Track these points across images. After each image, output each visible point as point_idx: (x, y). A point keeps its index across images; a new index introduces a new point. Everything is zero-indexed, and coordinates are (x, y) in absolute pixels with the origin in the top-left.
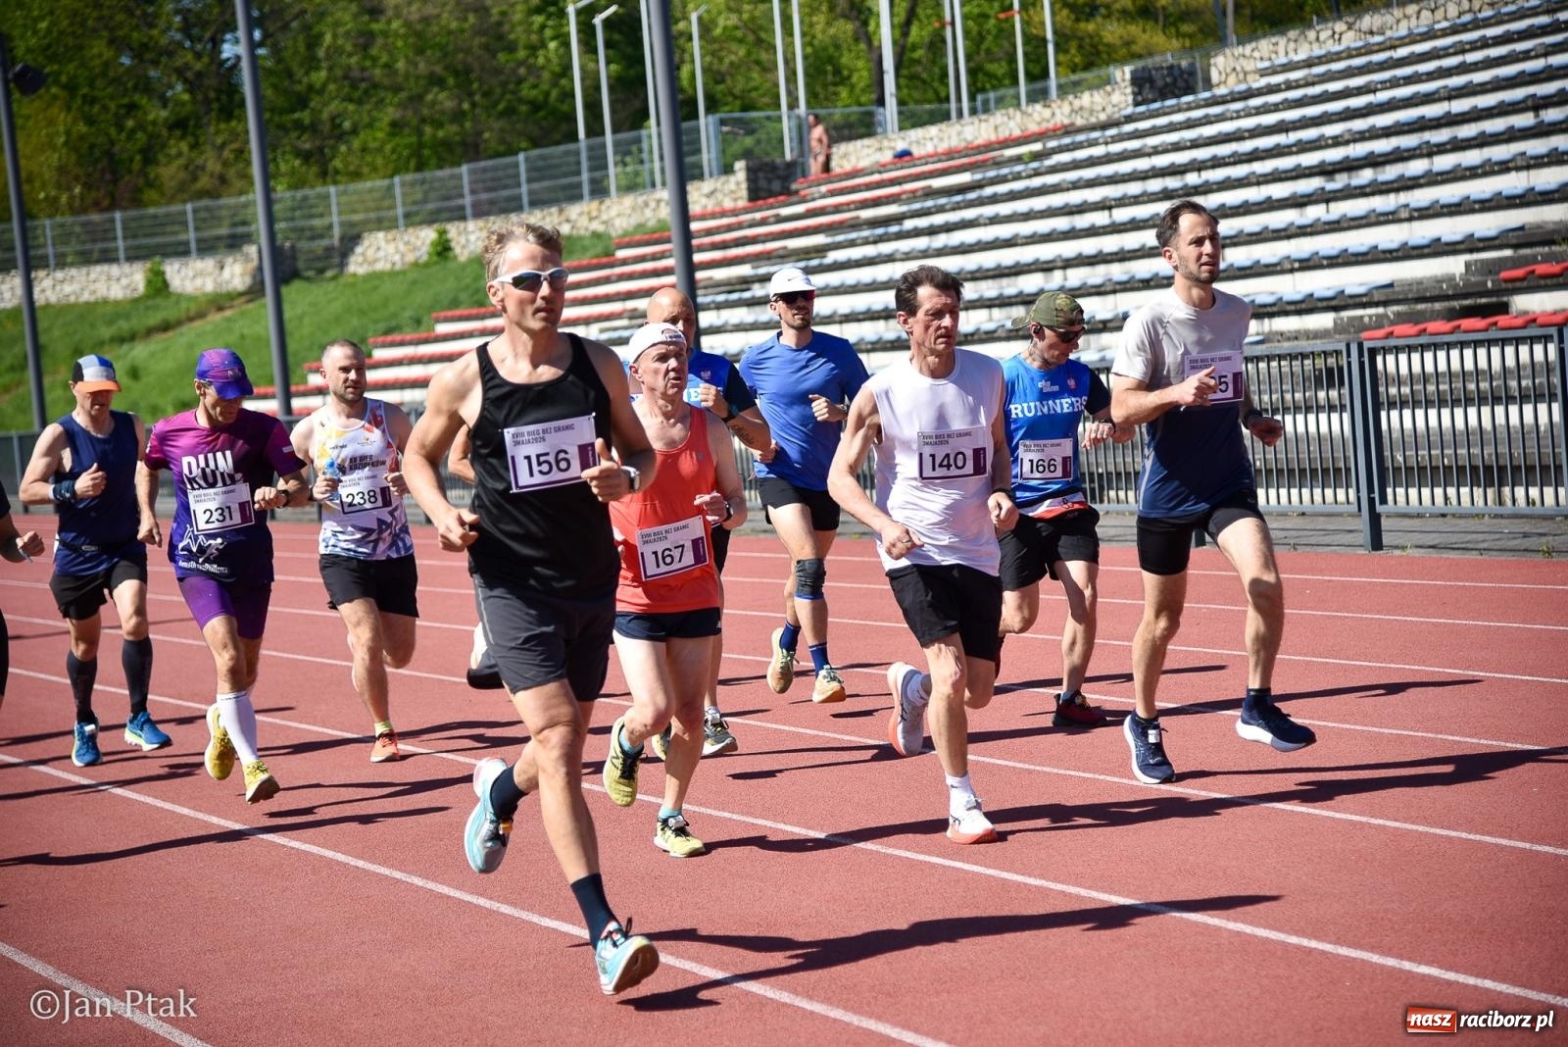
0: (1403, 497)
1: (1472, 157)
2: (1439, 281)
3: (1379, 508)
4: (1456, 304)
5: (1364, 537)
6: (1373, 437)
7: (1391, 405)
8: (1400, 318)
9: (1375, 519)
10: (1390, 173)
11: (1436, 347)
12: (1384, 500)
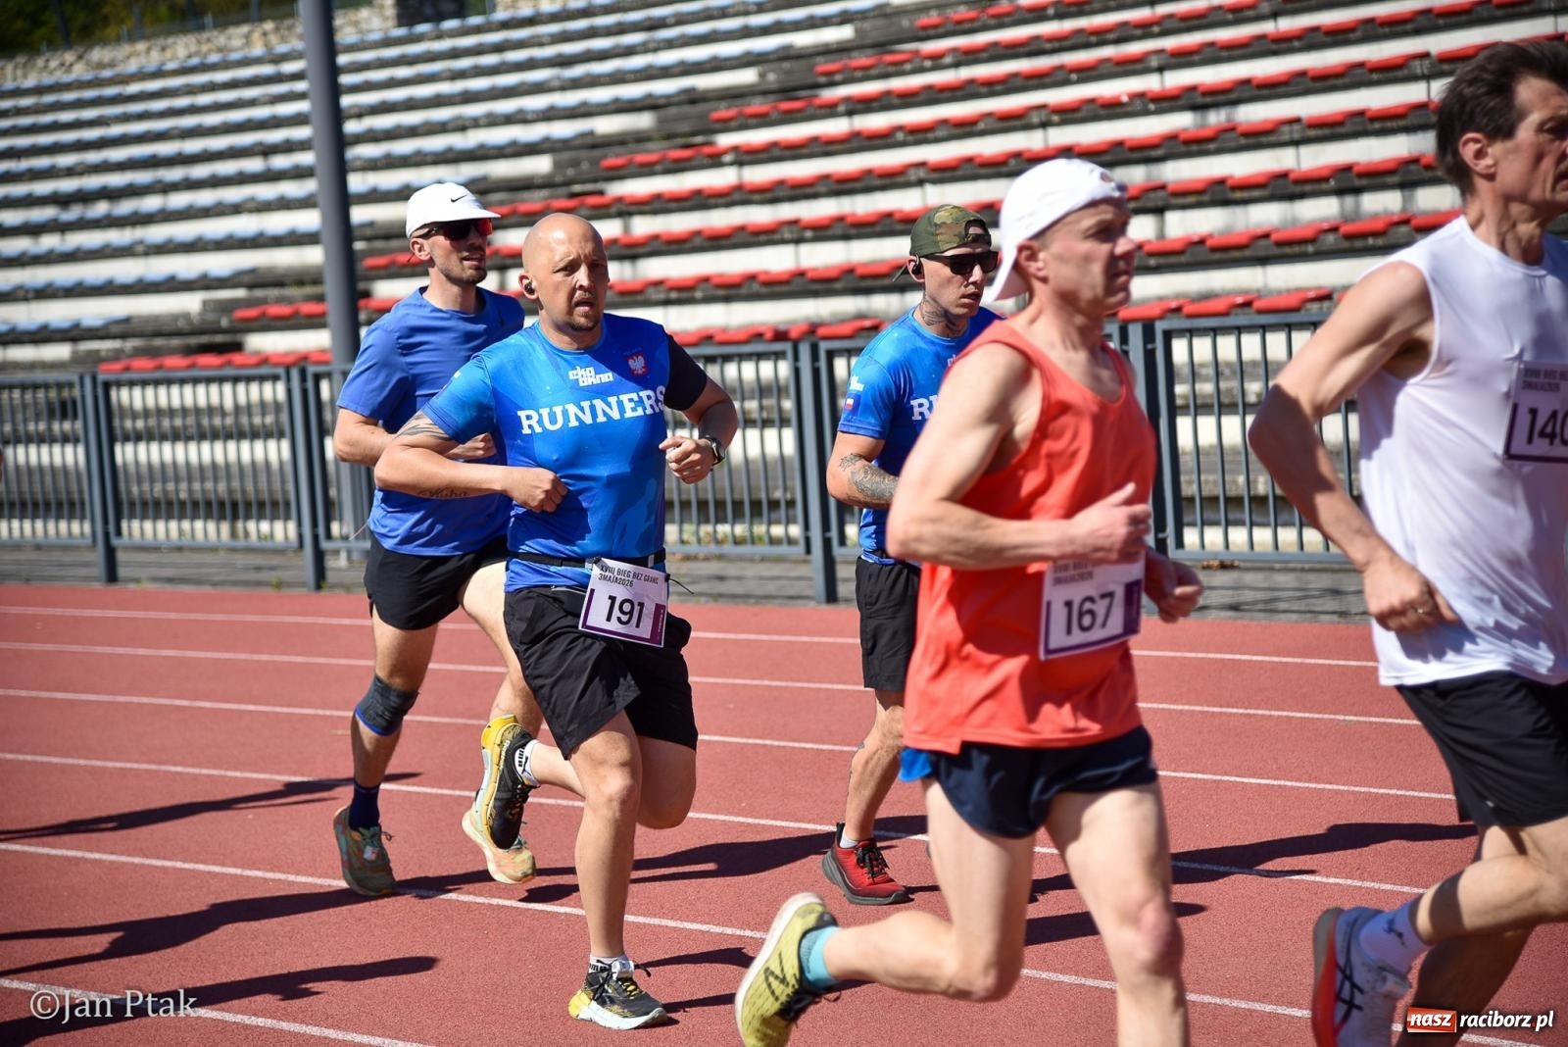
0: (139, 530)
1: (205, 197)
2: (175, 317)
3: (115, 541)
4: (193, 341)
5: (99, 569)
6: (109, 471)
7: (126, 439)
8: (138, 353)
9: (110, 553)
10: (126, 207)
11: (169, 382)
12: (119, 533)
